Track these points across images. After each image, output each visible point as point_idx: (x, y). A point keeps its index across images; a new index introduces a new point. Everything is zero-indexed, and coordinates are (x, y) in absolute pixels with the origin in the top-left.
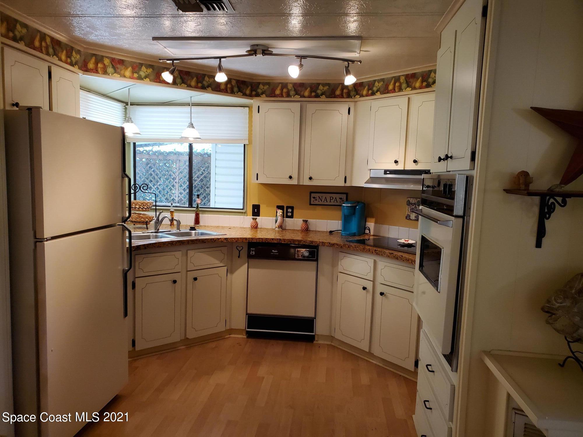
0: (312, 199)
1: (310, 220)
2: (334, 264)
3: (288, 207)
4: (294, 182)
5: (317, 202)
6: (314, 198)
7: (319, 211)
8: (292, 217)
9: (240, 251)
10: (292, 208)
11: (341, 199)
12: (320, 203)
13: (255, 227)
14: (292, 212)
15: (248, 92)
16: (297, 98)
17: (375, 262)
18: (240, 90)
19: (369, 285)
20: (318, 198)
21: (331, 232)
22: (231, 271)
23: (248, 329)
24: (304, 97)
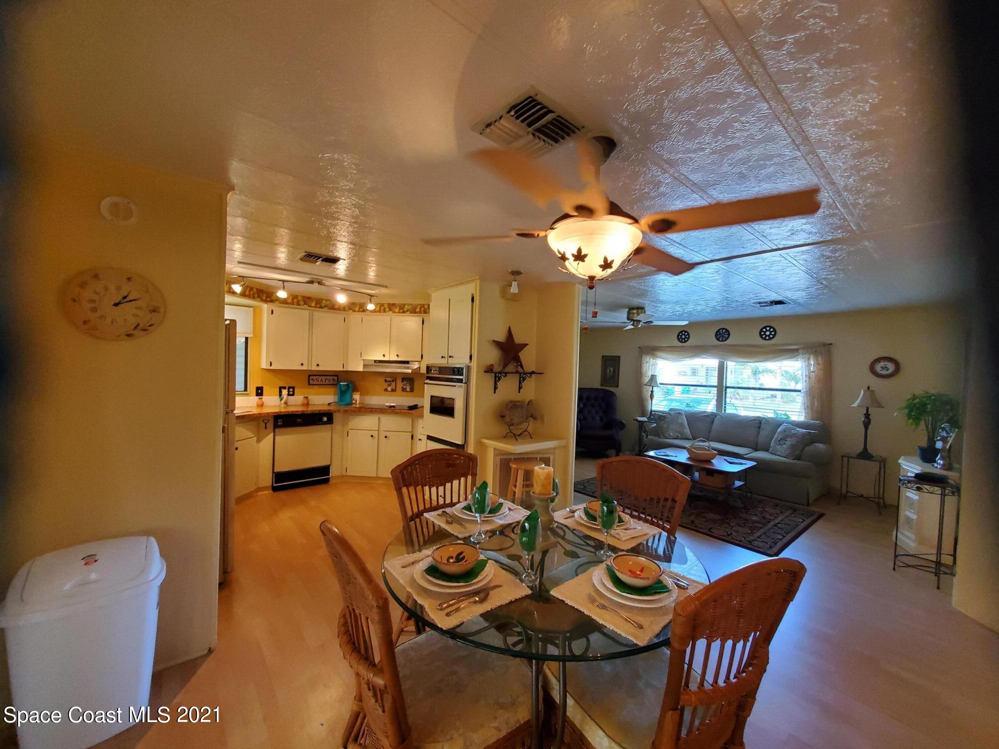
0: (311, 381)
1: (310, 397)
2: (344, 424)
3: (289, 388)
4: (305, 368)
5: (315, 383)
6: (312, 379)
7: (316, 389)
8: (293, 395)
9: (266, 424)
10: (293, 388)
11: (333, 379)
12: (317, 383)
13: (261, 405)
14: (293, 391)
15: (264, 298)
16: (306, 307)
17: (379, 419)
18: (259, 297)
19: (375, 434)
20: (315, 380)
21: (329, 404)
22: (259, 441)
23: (276, 483)
24: (311, 307)
